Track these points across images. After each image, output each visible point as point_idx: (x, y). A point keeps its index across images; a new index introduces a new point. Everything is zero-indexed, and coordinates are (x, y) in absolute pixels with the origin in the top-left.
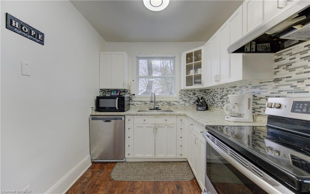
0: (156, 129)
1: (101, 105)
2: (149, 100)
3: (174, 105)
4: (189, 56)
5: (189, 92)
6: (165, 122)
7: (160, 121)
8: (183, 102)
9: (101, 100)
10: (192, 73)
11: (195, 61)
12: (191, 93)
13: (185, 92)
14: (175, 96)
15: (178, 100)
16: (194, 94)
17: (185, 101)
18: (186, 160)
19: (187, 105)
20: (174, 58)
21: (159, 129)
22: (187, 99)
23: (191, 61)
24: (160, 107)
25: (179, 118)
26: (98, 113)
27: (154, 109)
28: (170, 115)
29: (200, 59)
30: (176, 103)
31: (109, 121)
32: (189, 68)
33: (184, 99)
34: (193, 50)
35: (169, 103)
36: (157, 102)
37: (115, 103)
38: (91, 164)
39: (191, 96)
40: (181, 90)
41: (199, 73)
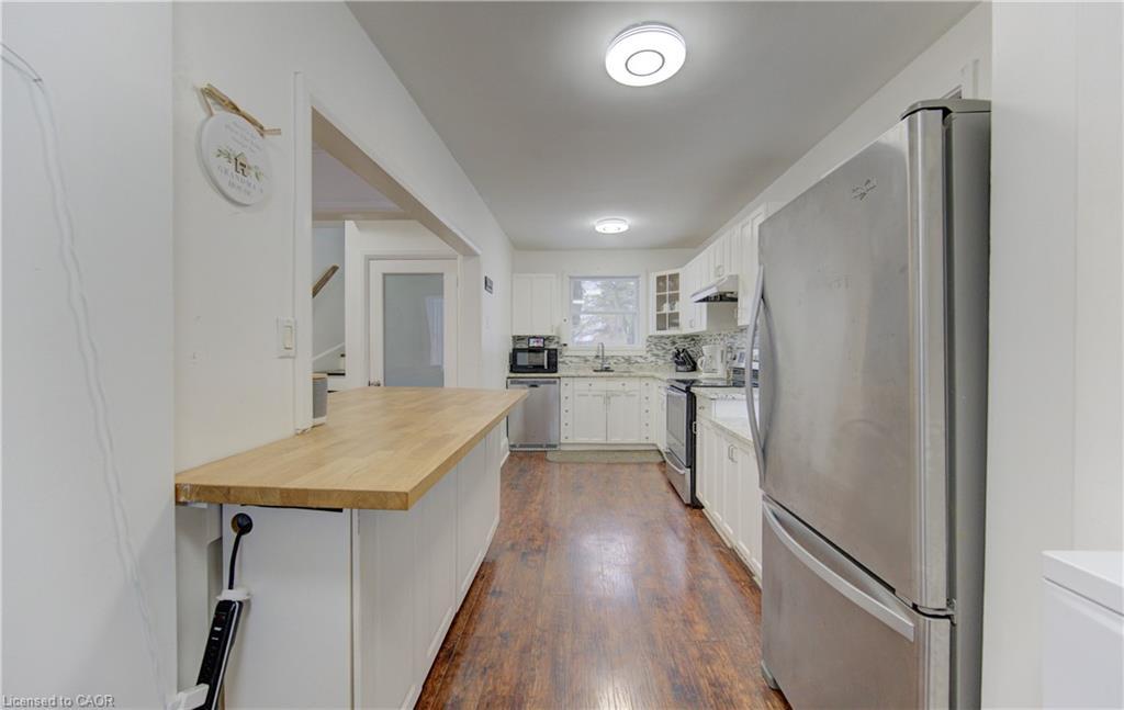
0: (608, 398)
1: (519, 363)
2: (594, 354)
3: (637, 362)
4: (661, 279)
5: (663, 341)
6: (621, 387)
7: (614, 385)
8: (653, 359)
9: (519, 355)
10: (666, 309)
11: (671, 289)
12: (668, 341)
13: (656, 340)
14: (639, 347)
15: (644, 354)
16: (674, 343)
17: (657, 355)
18: (654, 448)
19: (661, 362)
20: (637, 277)
21: (612, 399)
22: (661, 353)
23: (665, 290)
24: (613, 367)
25: (644, 382)
26: (513, 375)
27: (601, 371)
28: (630, 376)
29: (677, 288)
30: (639, 360)
31: (536, 386)
32: (661, 300)
33: (656, 352)
34: (667, 273)
35: (628, 360)
36: (607, 358)
37: (544, 359)
38: (508, 453)
39: (668, 347)
40: (650, 337)
41: (676, 311)
